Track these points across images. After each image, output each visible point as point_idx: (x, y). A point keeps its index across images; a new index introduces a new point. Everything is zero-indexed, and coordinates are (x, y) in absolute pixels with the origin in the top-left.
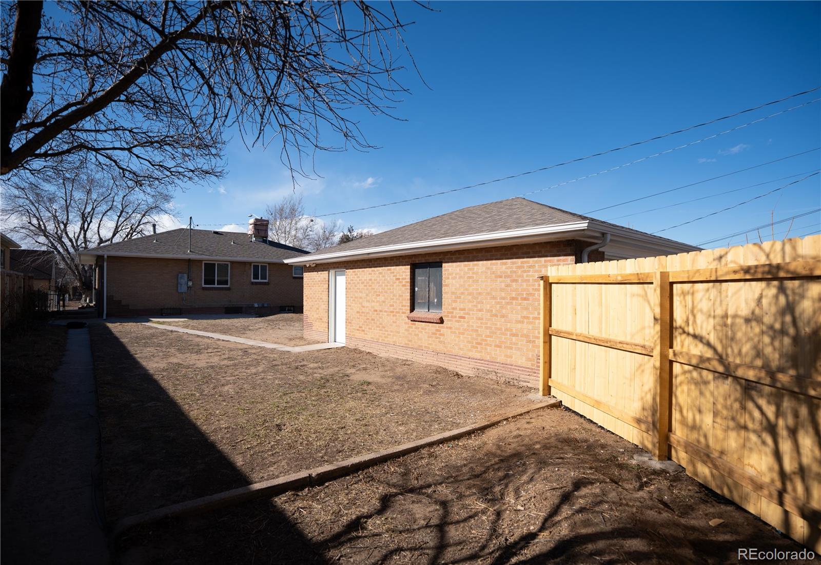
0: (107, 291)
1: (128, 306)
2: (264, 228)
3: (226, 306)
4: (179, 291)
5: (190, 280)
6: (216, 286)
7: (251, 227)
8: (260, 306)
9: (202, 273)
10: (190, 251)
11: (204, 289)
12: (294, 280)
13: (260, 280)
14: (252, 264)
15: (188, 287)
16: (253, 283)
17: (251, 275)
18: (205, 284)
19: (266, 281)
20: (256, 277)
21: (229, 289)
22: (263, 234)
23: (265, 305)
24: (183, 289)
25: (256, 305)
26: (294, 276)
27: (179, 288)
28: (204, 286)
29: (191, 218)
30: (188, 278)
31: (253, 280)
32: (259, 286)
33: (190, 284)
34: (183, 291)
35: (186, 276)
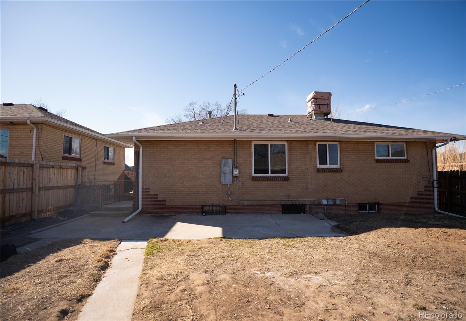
0: (142, 183)
1: (165, 201)
2: (325, 102)
3: (283, 203)
4: (223, 182)
5: (236, 167)
6: (270, 175)
7: (310, 104)
8: (331, 202)
9: (251, 157)
10: (236, 129)
11: (254, 179)
12: (377, 164)
13: (328, 166)
14: (318, 143)
15: (234, 177)
16: (319, 170)
17: (316, 159)
18: (255, 173)
19: (338, 166)
20: (323, 161)
21: (286, 179)
22: (324, 109)
23: (338, 202)
24: (228, 179)
25: (325, 202)
26: (377, 158)
27: (223, 178)
28: (254, 175)
29: (235, 85)
30: (234, 164)
31: (319, 166)
32: (328, 174)
33: (236, 172)
34: (227, 182)
35: (230, 162)
